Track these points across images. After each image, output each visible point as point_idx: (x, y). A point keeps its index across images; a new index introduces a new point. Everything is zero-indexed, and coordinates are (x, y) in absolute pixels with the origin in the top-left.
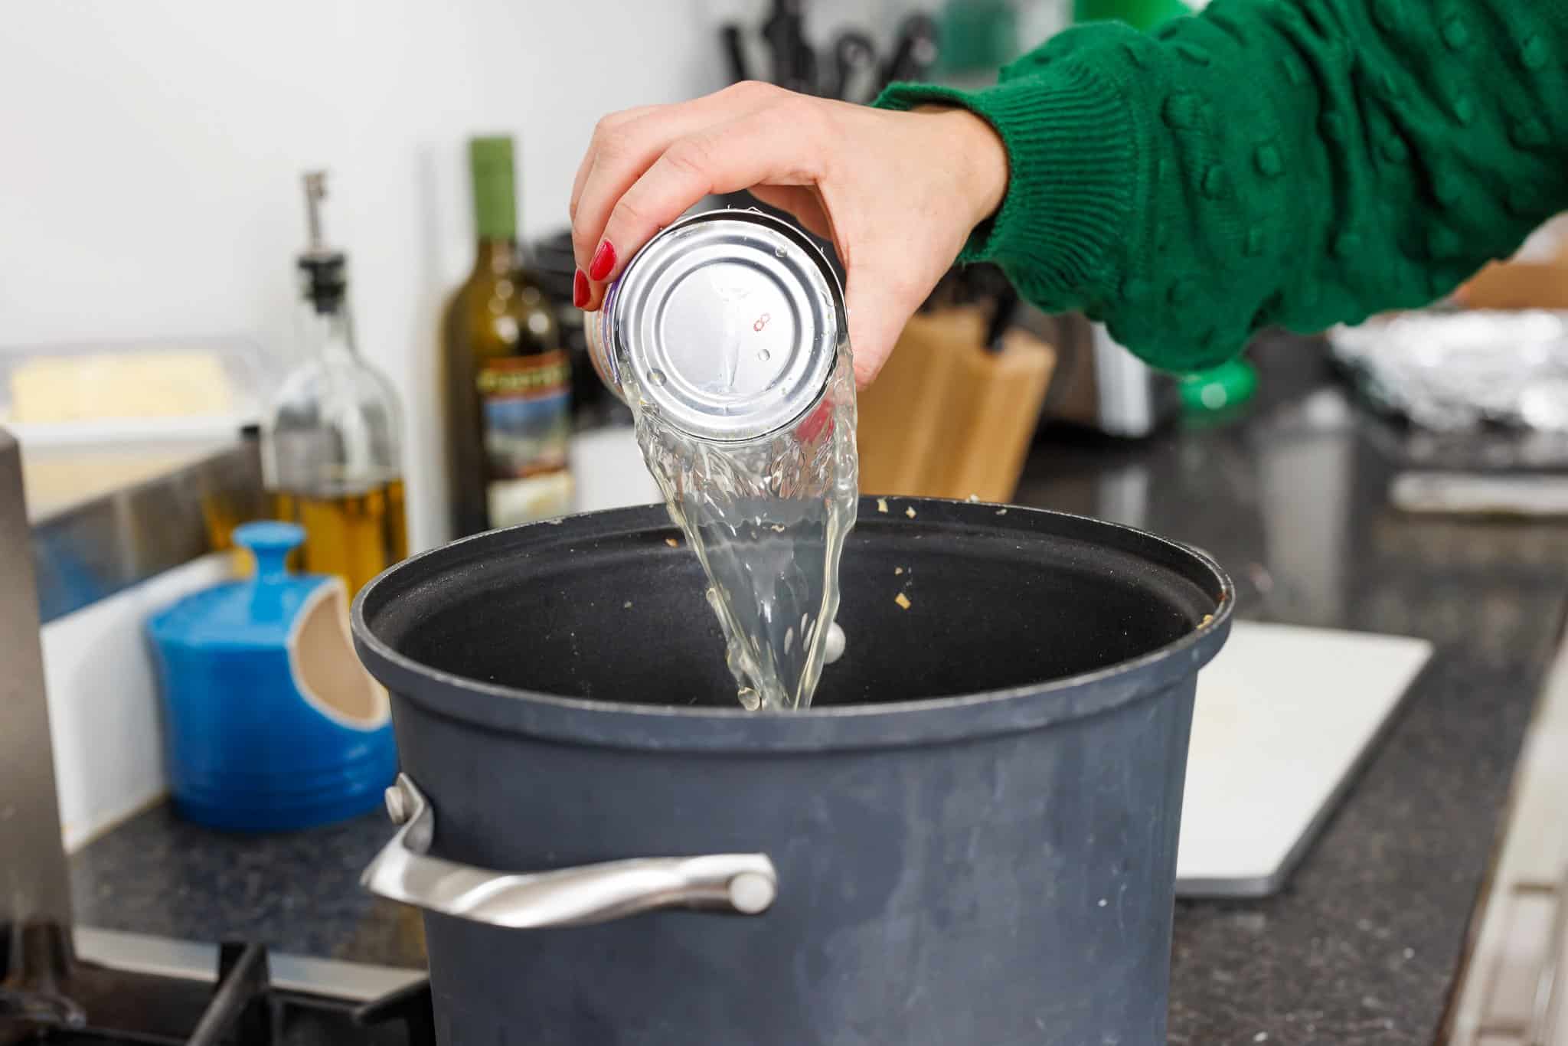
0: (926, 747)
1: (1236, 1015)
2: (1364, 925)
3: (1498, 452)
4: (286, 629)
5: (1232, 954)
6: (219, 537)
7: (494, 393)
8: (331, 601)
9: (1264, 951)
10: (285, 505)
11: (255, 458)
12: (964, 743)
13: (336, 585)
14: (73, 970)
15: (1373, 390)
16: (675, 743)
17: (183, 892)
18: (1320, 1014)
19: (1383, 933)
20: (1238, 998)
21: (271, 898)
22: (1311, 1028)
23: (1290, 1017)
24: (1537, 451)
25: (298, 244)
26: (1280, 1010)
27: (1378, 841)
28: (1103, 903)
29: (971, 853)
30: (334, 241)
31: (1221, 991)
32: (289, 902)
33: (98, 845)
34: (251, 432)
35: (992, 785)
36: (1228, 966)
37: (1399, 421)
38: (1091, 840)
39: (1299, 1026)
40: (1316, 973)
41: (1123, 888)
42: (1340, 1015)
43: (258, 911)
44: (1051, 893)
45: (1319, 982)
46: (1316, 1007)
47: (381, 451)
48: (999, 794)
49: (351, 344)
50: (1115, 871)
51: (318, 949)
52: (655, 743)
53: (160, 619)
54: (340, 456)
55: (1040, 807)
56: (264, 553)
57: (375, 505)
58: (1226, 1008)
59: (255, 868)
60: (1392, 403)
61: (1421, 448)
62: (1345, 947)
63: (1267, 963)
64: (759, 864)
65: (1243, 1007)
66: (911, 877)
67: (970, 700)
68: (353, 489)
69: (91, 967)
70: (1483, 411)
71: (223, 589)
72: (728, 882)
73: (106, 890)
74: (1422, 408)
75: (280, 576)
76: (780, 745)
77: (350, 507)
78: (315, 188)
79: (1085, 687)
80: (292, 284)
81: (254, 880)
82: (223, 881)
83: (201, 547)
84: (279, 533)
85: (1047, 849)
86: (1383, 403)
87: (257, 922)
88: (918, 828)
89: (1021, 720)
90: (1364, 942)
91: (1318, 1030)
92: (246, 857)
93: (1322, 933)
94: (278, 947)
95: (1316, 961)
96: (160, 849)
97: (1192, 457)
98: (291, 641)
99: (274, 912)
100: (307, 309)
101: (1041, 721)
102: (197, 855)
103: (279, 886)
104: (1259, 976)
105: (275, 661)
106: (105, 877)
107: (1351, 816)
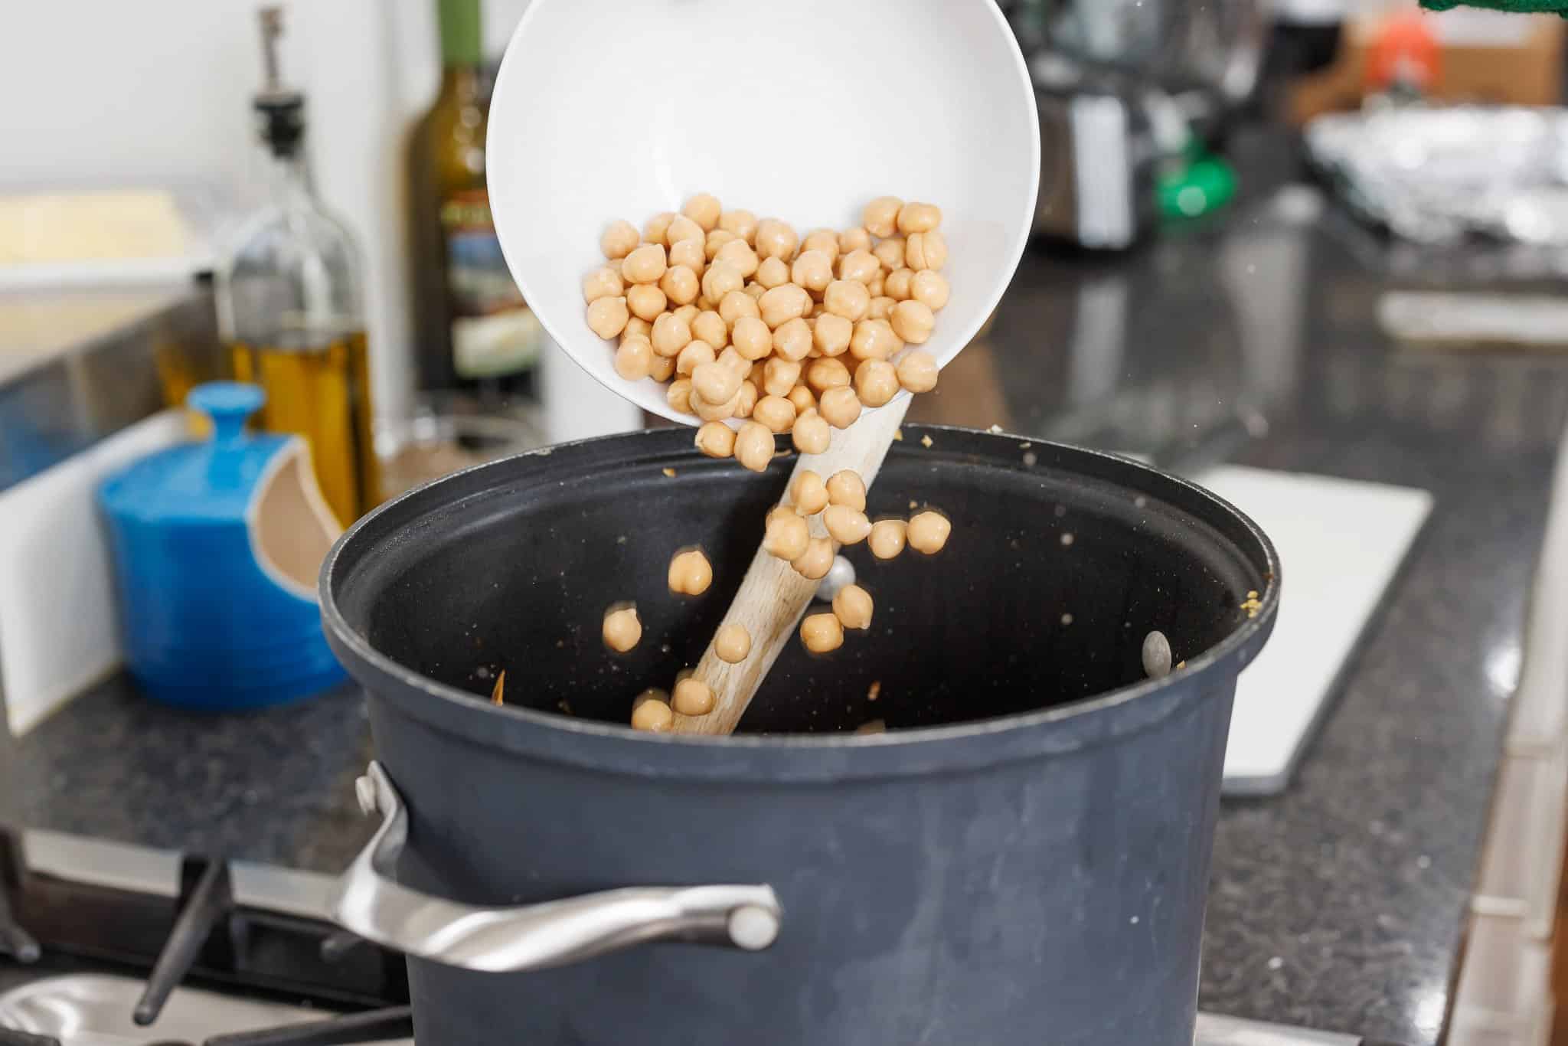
0: (946, 776)
1: (1248, 936)
2: (1377, 827)
3: (1482, 265)
4: (245, 496)
5: (1240, 862)
6: (174, 390)
7: (459, 228)
8: (291, 467)
9: (1274, 860)
10: (242, 361)
11: (209, 307)
12: (989, 770)
13: (297, 447)
14: (25, 881)
15: (1354, 197)
16: (671, 771)
17: (141, 782)
18: (1335, 935)
19: (1396, 837)
20: (1249, 915)
21: (233, 790)
22: (1327, 951)
23: (1305, 939)
24: (1522, 264)
25: (254, 82)
26: (1295, 930)
27: (1385, 726)
28: (1135, 920)
29: (995, 881)
30: (292, 80)
31: (1231, 907)
32: (252, 795)
33: (48, 726)
34: (205, 278)
35: (1018, 810)
36: (1240, 876)
37: (1382, 232)
38: (1124, 857)
39: (1313, 949)
40: (1328, 886)
41: (1157, 901)
42: (1355, 935)
43: (220, 807)
44: (1079, 915)
45: (1334, 897)
46: (1330, 926)
47: (342, 297)
48: (1026, 819)
49: (310, 188)
50: (1149, 885)
51: (286, 857)
52: (649, 770)
53: (111, 486)
54: (300, 302)
55: (1071, 829)
56: (223, 420)
57: (338, 356)
58: (1236, 927)
59: (216, 754)
60: (1374, 214)
61: (1402, 261)
62: (1358, 855)
63: (1277, 873)
64: (763, 895)
65: (1256, 927)
66: (928, 909)
67: (997, 726)
68: (317, 342)
69: (43, 877)
70: (1470, 222)
71: (178, 453)
72: (730, 912)
73: (60, 780)
74: (1404, 218)
75: (240, 440)
76: (786, 776)
77: (313, 361)
78: (271, 24)
79: (1124, 705)
80: (247, 126)
81: (215, 767)
82: (183, 767)
83: (154, 404)
84: (239, 396)
85: (1077, 871)
86: (1364, 213)
87: (219, 819)
88: (937, 858)
89: (1052, 744)
90: (1377, 846)
91: (1336, 955)
92: (207, 740)
93: (1331, 837)
94: (239, 852)
95: (1327, 872)
96: (116, 728)
97: (1168, 260)
98: (251, 513)
99: (237, 806)
100: (263, 155)
101: (1074, 744)
102: (154, 738)
103: (240, 776)
104: (1269, 888)
105: (235, 534)
106: (59, 764)
107: (1355, 698)
